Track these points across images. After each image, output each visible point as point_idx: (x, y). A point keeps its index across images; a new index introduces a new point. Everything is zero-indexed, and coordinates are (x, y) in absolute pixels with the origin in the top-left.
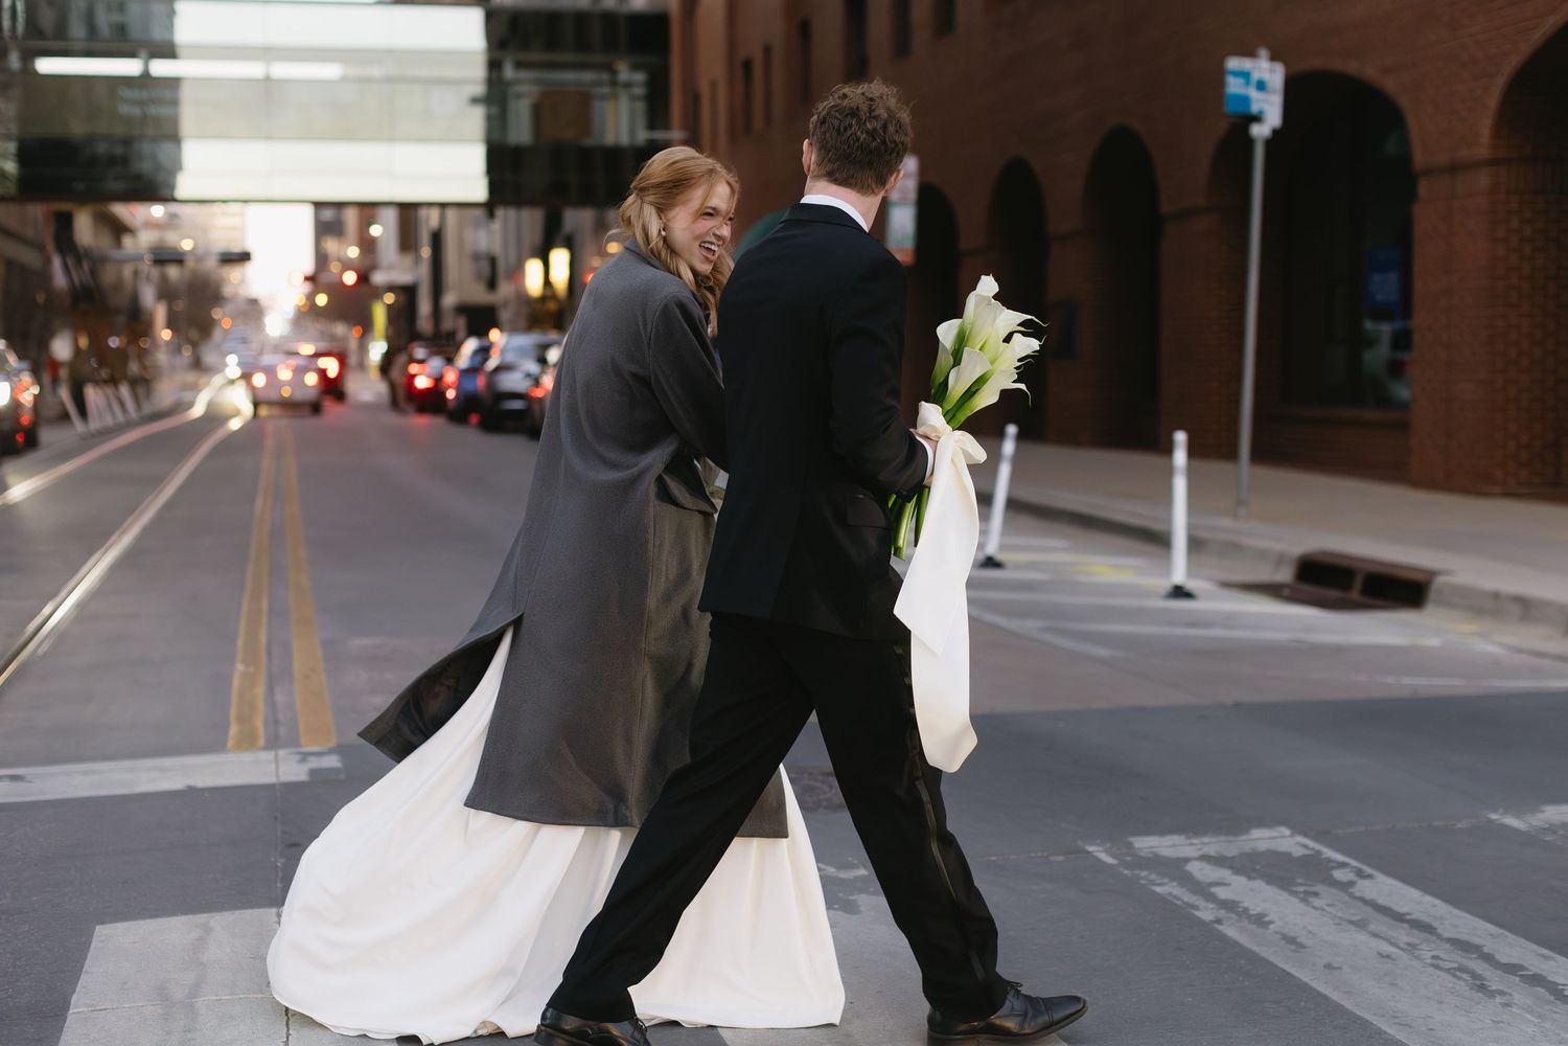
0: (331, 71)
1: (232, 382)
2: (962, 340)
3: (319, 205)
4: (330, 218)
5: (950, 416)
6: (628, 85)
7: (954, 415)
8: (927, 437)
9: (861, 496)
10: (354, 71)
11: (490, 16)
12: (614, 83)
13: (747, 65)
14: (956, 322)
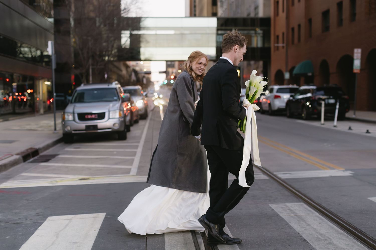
0: (172, 32)
1: (156, 98)
2: (250, 84)
3: (167, 61)
4: (170, 64)
5: (250, 101)
6: (259, 34)
7: (251, 101)
8: (246, 106)
9: (230, 119)
10: (178, 32)
11: (218, 19)
12: (256, 33)
13: (293, 29)
14: (249, 81)
